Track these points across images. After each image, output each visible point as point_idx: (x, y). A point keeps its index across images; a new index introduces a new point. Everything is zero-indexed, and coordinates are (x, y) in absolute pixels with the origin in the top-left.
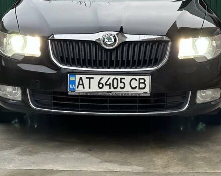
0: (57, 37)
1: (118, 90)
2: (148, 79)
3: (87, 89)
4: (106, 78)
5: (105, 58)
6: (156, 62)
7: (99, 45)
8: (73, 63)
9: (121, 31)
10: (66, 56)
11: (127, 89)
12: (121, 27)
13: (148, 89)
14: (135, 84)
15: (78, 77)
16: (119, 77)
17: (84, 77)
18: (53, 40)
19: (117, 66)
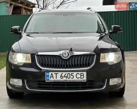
0: (39, 53)
1: (71, 79)
2: (85, 73)
3: (55, 79)
4: (64, 73)
5: (63, 64)
6: (89, 65)
7: (61, 57)
8: (48, 66)
9: (71, 50)
10: (44, 63)
11: (75, 79)
12: (71, 48)
13: (85, 78)
14: (79, 76)
15: (50, 73)
16: (70, 73)
17: (53, 73)
18: (38, 55)
19: (70, 67)
